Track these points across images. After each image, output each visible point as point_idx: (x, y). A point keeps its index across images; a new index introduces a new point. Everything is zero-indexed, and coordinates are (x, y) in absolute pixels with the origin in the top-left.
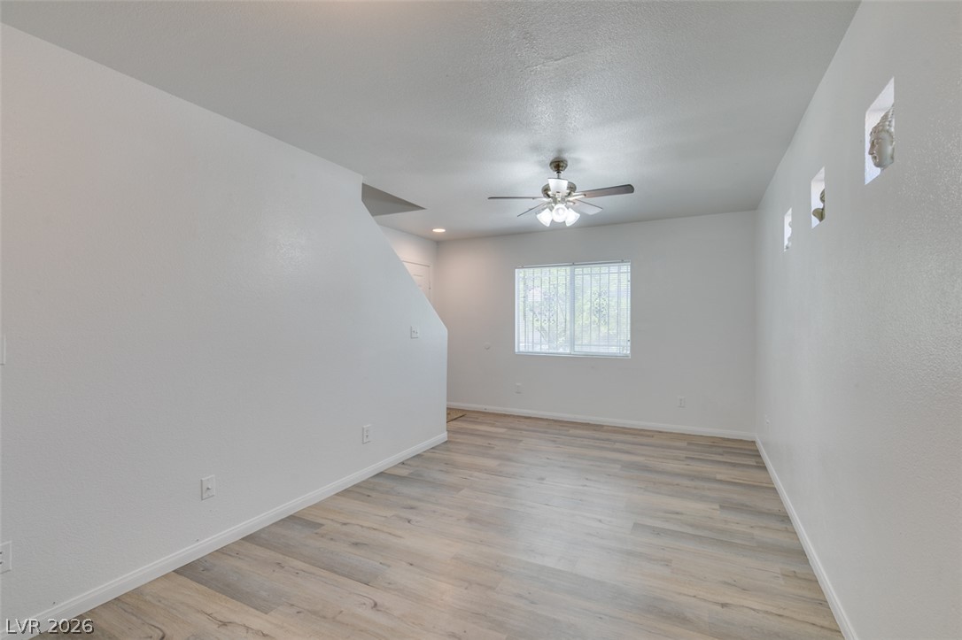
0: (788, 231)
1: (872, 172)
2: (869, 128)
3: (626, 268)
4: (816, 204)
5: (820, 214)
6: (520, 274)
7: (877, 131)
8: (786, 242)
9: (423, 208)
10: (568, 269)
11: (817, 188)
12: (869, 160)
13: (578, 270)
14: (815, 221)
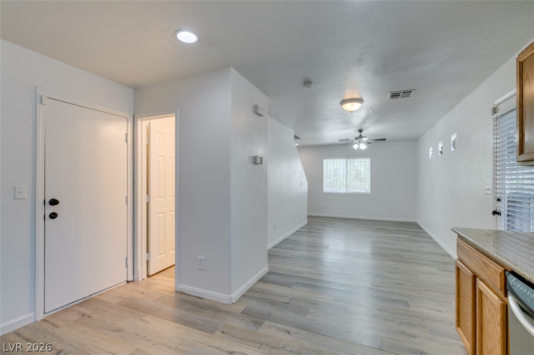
0: (431, 153)
1: (453, 149)
2: (452, 141)
3: (368, 160)
4: (440, 149)
5: (441, 152)
6: (325, 161)
7: (454, 141)
8: (430, 157)
9: (300, 138)
10: (345, 160)
11: (440, 145)
12: (452, 147)
13: (349, 160)
14: (440, 154)
